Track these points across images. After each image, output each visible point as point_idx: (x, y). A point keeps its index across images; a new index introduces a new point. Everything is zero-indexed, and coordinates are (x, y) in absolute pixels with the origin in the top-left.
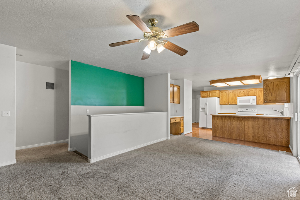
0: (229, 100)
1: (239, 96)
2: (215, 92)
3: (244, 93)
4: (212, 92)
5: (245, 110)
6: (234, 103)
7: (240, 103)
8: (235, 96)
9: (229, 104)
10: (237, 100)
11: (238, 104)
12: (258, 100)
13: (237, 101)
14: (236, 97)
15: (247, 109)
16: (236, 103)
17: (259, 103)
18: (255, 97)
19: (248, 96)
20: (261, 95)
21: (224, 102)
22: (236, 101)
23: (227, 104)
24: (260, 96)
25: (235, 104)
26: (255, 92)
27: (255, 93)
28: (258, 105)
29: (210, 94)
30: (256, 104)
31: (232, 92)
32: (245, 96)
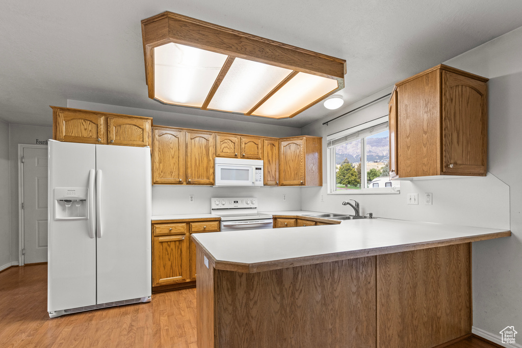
0: (186, 169)
1: (219, 156)
2: (135, 121)
3: (232, 145)
4: (121, 121)
5: (229, 204)
6: (205, 180)
7: (222, 179)
8: (208, 155)
9: (189, 183)
10: (214, 167)
11: (219, 182)
12: (266, 172)
13: (214, 173)
14: (211, 158)
15: (236, 199)
16: (211, 180)
17: (270, 183)
18: (260, 163)
19: (243, 157)
20: (272, 157)
21: (172, 172)
22: (211, 171)
23: (180, 183)
24: (269, 161)
25: (207, 181)
26: (260, 146)
27: (260, 152)
28: (267, 188)
29: (113, 130)
30: (261, 183)
31: (197, 139)
32: (236, 156)
